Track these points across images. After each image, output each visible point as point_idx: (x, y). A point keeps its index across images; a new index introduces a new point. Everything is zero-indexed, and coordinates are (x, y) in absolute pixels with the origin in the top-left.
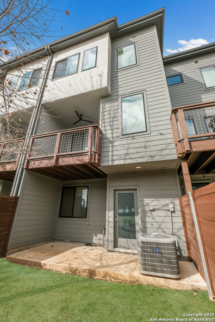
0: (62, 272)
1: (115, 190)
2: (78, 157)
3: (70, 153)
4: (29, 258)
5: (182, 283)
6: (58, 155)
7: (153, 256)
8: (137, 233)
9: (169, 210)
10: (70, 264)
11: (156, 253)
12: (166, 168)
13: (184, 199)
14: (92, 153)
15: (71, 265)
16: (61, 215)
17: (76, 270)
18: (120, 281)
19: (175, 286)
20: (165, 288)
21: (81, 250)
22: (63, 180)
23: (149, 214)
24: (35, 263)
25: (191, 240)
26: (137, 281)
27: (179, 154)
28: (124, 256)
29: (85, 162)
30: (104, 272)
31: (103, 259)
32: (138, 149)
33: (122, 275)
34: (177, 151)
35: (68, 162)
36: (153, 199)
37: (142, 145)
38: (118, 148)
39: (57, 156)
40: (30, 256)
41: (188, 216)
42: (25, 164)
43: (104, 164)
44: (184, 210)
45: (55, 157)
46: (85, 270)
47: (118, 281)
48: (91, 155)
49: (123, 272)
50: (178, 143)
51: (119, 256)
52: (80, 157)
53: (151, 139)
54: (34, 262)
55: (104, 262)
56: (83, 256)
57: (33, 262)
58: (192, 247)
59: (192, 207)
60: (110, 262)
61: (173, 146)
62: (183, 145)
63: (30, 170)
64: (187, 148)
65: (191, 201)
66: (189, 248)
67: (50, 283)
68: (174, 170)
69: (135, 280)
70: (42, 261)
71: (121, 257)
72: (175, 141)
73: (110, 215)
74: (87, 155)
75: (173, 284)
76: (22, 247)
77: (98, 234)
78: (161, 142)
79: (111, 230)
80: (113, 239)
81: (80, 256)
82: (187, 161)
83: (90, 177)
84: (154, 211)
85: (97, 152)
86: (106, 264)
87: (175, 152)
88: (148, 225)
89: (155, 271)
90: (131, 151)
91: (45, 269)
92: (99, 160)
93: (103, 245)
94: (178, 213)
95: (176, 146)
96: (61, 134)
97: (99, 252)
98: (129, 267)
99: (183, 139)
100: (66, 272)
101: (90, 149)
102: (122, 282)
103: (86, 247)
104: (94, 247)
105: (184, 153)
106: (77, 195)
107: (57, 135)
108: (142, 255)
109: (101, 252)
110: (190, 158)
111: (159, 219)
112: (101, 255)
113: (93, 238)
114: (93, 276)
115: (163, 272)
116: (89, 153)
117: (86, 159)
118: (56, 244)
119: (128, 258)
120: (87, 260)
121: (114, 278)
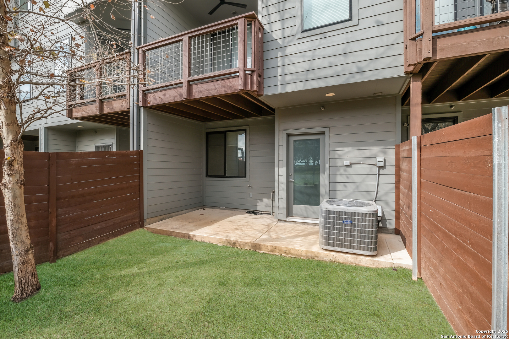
0: (218, 245)
1: (289, 136)
2: (223, 81)
3: (210, 74)
4: (174, 228)
5: (378, 261)
6: (189, 79)
7: (341, 229)
8: (321, 198)
9: (376, 165)
10: (227, 236)
11: (346, 225)
12: (380, 94)
13: (405, 147)
14: (247, 72)
15: (229, 237)
16: (209, 174)
17: (234, 243)
18: (293, 256)
19: (368, 264)
20: (354, 265)
21: (242, 218)
22: (204, 122)
23: (342, 171)
24: (183, 235)
25: (403, 208)
26: (316, 257)
27: (409, 65)
28: (300, 227)
29: (236, 90)
30: (271, 246)
31: (271, 230)
32: (332, 59)
33: (296, 250)
34: (406, 59)
35: (207, 92)
36: (350, 148)
37: (340, 49)
38: (294, 59)
39: (189, 82)
40: (175, 226)
41: (405, 174)
42: (141, 99)
43: (268, 92)
44: (401, 165)
45: (185, 84)
46: (246, 243)
47: (291, 256)
48: (246, 75)
49: (298, 246)
50: (409, 43)
51: (293, 227)
52: (226, 81)
53: (359, 35)
54: (181, 233)
55: (273, 234)
56: (244, 227)
57: (179, 233)
58: (402, 217)
59: (414, 161)
60: (280, 234)
61: (400, 49)
62: (419, 46)
63: (151, 107)
64: (427, 53)
65: (414, 153)
66: (398, 218)
67: (205, 257)
68: (395, 97)
69: (313, 255)
70: (190, 232)
71: (296, 228)
72: (406, 38)
73: (281, 173)
74: (238, 76)
75: (365, 261)
76: (163, 216)
77: (264, 199)
78: (377, 42)
79: (283, 194)
80: (285, 206)
81: (240, 227)
82: (422, 78)
83: (247, 115)
84: (351, 167)
85: (255, 69)
86: (275, 237)
87: (402, 62)
88: (339, 187)
89: (342, 246)
90: (317, 63)
91: (196, 241)
92: (260, 84)
93: (271, 213)
94: (391, 170)
95: (406, 48)
96: (190, 38)
97: (266, 222)
98: (307, 241)
99: (422, 34)
100: (222, 245)
101: (242, 65)
102: (295, 258)
103: (248, 215)
104: (258, 216)
105: (418, 63)
106: (230, 144)
107: (181, 40)
108: (325, 228)
109: (269, 221)
110: (428, 73)
111: (358, 179)
112: (268, 225)
113: (256, 204)
114: (258, 250)
115: (354, 248)
116: (241, 74)
117: (237, 85)
118: (207, 211)
119: (306, 230)
120: (250, 232)
121: (285, 253)
